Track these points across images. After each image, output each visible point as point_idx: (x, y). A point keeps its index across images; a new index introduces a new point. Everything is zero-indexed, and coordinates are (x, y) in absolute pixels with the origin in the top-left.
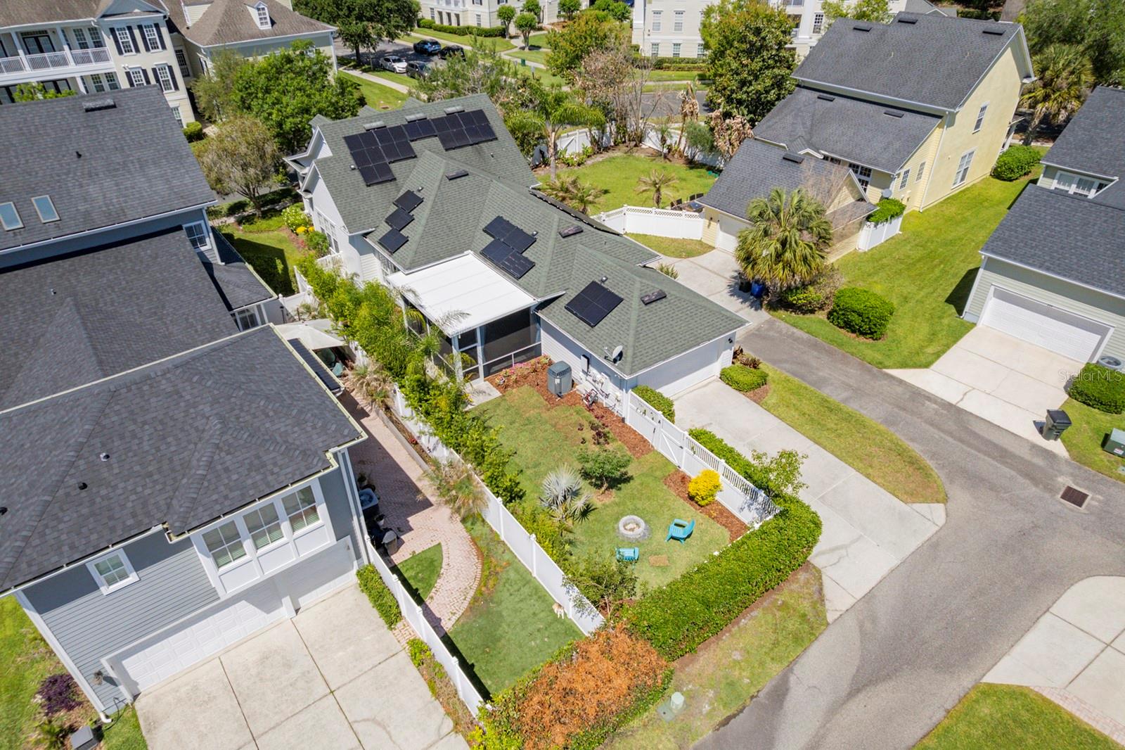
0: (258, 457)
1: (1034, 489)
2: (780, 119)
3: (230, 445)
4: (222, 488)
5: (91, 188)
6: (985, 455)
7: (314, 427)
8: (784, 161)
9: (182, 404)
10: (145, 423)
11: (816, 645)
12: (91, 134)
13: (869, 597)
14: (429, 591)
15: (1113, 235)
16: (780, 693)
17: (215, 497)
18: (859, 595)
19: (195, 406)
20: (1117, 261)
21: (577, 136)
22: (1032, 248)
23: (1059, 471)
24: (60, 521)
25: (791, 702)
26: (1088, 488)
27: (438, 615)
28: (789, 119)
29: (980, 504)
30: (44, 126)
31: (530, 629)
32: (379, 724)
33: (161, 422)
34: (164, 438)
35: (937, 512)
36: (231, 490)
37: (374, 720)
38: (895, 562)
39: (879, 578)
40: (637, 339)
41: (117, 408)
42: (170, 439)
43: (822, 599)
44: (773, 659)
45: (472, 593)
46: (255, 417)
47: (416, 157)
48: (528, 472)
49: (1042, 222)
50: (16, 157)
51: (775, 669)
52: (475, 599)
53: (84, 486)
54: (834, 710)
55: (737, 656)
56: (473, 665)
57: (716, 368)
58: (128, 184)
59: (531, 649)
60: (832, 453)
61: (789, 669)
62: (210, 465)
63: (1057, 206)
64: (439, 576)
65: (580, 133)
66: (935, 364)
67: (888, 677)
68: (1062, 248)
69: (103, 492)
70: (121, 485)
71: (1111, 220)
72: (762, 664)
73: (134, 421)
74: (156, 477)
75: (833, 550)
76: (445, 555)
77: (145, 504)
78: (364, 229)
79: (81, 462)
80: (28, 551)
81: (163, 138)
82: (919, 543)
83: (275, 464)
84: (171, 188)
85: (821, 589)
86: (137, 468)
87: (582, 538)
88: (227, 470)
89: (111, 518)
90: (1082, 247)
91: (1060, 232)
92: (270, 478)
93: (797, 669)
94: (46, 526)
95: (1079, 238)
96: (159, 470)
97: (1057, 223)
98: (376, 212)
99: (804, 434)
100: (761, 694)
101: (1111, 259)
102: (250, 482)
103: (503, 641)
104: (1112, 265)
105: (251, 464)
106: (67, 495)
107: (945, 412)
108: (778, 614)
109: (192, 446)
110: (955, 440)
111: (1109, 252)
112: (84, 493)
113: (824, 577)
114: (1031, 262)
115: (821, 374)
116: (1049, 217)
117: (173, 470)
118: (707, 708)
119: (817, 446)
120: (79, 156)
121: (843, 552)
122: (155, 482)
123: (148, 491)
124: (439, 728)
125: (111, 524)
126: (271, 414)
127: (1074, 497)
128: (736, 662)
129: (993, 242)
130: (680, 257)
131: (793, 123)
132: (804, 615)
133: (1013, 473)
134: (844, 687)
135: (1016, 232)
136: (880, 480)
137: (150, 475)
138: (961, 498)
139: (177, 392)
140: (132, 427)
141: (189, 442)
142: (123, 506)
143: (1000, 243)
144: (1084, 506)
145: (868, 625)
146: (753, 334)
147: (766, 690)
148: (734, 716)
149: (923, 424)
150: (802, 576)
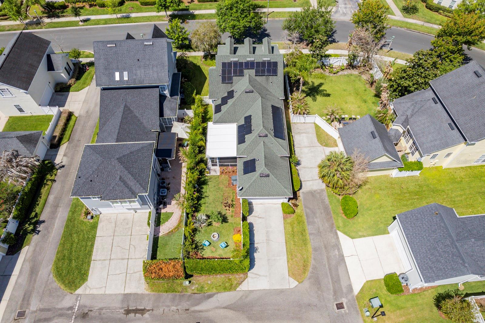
0: (123, 190)
1: (331, 296)
2: (406, 102)
3: (119, 185)
4: (113, 194)
5: (138, 72)
6: (331, 278)
7: (138, 187)
8: (371, 133)
9: (115, 169)
10: (106, 171)
11: (228, 293)
12: (143, 53)
13: (251, 291)
14: (163, 224)
15: (437, 242)
16: (210, 296)
17: (111, 195)
18: (250, 289)
19: (117, 171)
20: (428, 252)
21: (342, 59)
22: (411, 226)
23: (347, 297)
24: (85, 187)
25: (210, 300)
26: (348, 307)
27: (160, 231)
28: (409, 104)
29: (309, 290)
30: (133, 48)
31: (175, 246)
32: (135, 247)
33: (109, 172)
34: (108, 176)
35: (294, 283)
36: (115, 195)
37: (134, 246)
38: (267, 288)
39: (259, 289)
40: (249, 187)
41: (103, 165)
42: (109, 177)
43: (240, 284)
44: (216, 288)
45: (171, 230)
46: (127, 179)
47: (243, 76)
48: (207, 205)
49: (423, 220)
50: (124, 58)
51: (215, 291)
52: (170, 232)
53: (91, 181)
54: (217, 308)
55: (209, 282)
56: (158, 247)
57: (281, 201)
58: (147, 72)
59: (171, 251)
60: (287, 248)
61: (217, 293)
62: (113, 187)
63: (433, 218)
64: (167, 221)
65: (344, 58)
66: (356, 239)
67: (236, 310)
68: (419, 234)
69: (94, 184)
70: (97, 184)
71: (442, 237)
72: (213, 288)
73: (105, 170)
74: (104, 185)
75: (256, 274)
76: (172, 217)
77: (100, 190)
78: (214, 98)
79: (92, 175)
80: (79, 190)
81: (161, 58)
82: (279, 288)
83: (125, 193)
84: (158, 76)
85: (243, 281)
86: (101, 181)
87: (203, 231)
88: (116, 190)
89: (93, 190)
90: (424, 239)
91: (424, 228)
92: (123, 196)
93: (219, 294)
94: (83, 187)
95: (427, 235)
96: (105, 184)
97: (427, 224)
98: (221, 93)
99: (285, 237)
100: (207, 294)
101: (427, 250)
102: (119, 195)
103: (167, 246)
104: (425, 252)
105: (121, 191)
106: (88, 182)
107: (338, 257)
108: (227, 280)
109: (113, 180)
110: (328, 268)
111: (429, 247)
112: (91, 182)
113: (247, 279)
114: (406, 231)
115: (315, 220)
116: (427, 220)
117: (107, 184)
118: (193, 288)
119: (285, 243)
120: (138, 60)
121: (258, 276)
122: (103, 186)
123: (101, 187)
124: (144, 256)
125: (93, 191)
126: (131, 179)
127: (340, 306)
128: (208, 283)
129: (403, 215)
130: (322, 144)
131: (408, 108)
132: (232, 284)
133: (332, 288)
134: (225, 305)
135: (413, 217)
136: (289, 265)
137: (103, 184)
138: (306, 284)
139: (115, 166)
140: (104, 171)
141: (113, 179)
142: (96, 188)
143: (404, 217)
144: (339, 310)
145: (244, 297)
146: (312, 192)
147: (208, 293)
148: (197, 294)
149: (325, 256)
150: (242, 275)
